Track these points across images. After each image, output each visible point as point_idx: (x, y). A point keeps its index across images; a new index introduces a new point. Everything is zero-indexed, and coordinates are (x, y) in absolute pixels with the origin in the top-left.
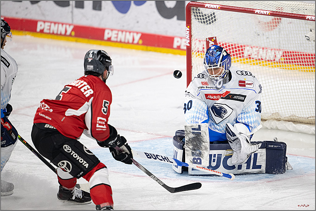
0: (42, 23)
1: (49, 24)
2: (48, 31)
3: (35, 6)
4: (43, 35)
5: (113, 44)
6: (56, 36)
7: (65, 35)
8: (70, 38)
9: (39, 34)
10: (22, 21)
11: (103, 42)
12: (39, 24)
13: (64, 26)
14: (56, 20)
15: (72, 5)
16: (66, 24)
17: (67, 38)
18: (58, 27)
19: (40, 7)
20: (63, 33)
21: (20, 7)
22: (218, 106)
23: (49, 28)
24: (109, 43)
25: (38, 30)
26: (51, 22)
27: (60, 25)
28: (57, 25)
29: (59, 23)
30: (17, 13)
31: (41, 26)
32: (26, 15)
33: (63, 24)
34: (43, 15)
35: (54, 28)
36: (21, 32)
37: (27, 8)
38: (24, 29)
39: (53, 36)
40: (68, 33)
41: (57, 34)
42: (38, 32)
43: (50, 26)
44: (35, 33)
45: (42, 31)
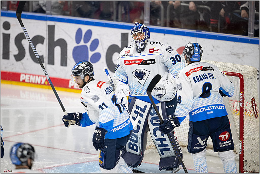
0: (24, 75)
1: (29, 76)
2: (28, 81)
3: (19, 63)
4: (25, 84)
5: (75, 90)
6: (33, 85)
7: (41, 84)
8: (44, 86)
9: (22, 83)
10: (9, 73)
11: (68, 89)
12: (22, 76)
13: (40, 77)
14: (33, 73)
15: (46, 62)
16: (41, 76)
17: (42, 86)
18: (35, 78)
19: (22, 63)
20: (39, 82)
21: (8, 64)
22: (139, 71)
23: (29, 78)
24: (72, 90)
25: (21, 80)
26: (30, 75)
27: (37, 77)
28: (34, 77)
29: (36, 75)
30: (6, 68)
31: (23, 77)
32: (12, 69)
33: (39, 76)
34: (25, 69)
35: (33, 79)
36: (9, 82)
37: (13, 64)
38: (11, 79)
39: (32, 85)
40: (43, 83)
41: (35, 83)
42: (21, 82)
43: (30, 78)
44: (19, 83)
45: (24, 81)
